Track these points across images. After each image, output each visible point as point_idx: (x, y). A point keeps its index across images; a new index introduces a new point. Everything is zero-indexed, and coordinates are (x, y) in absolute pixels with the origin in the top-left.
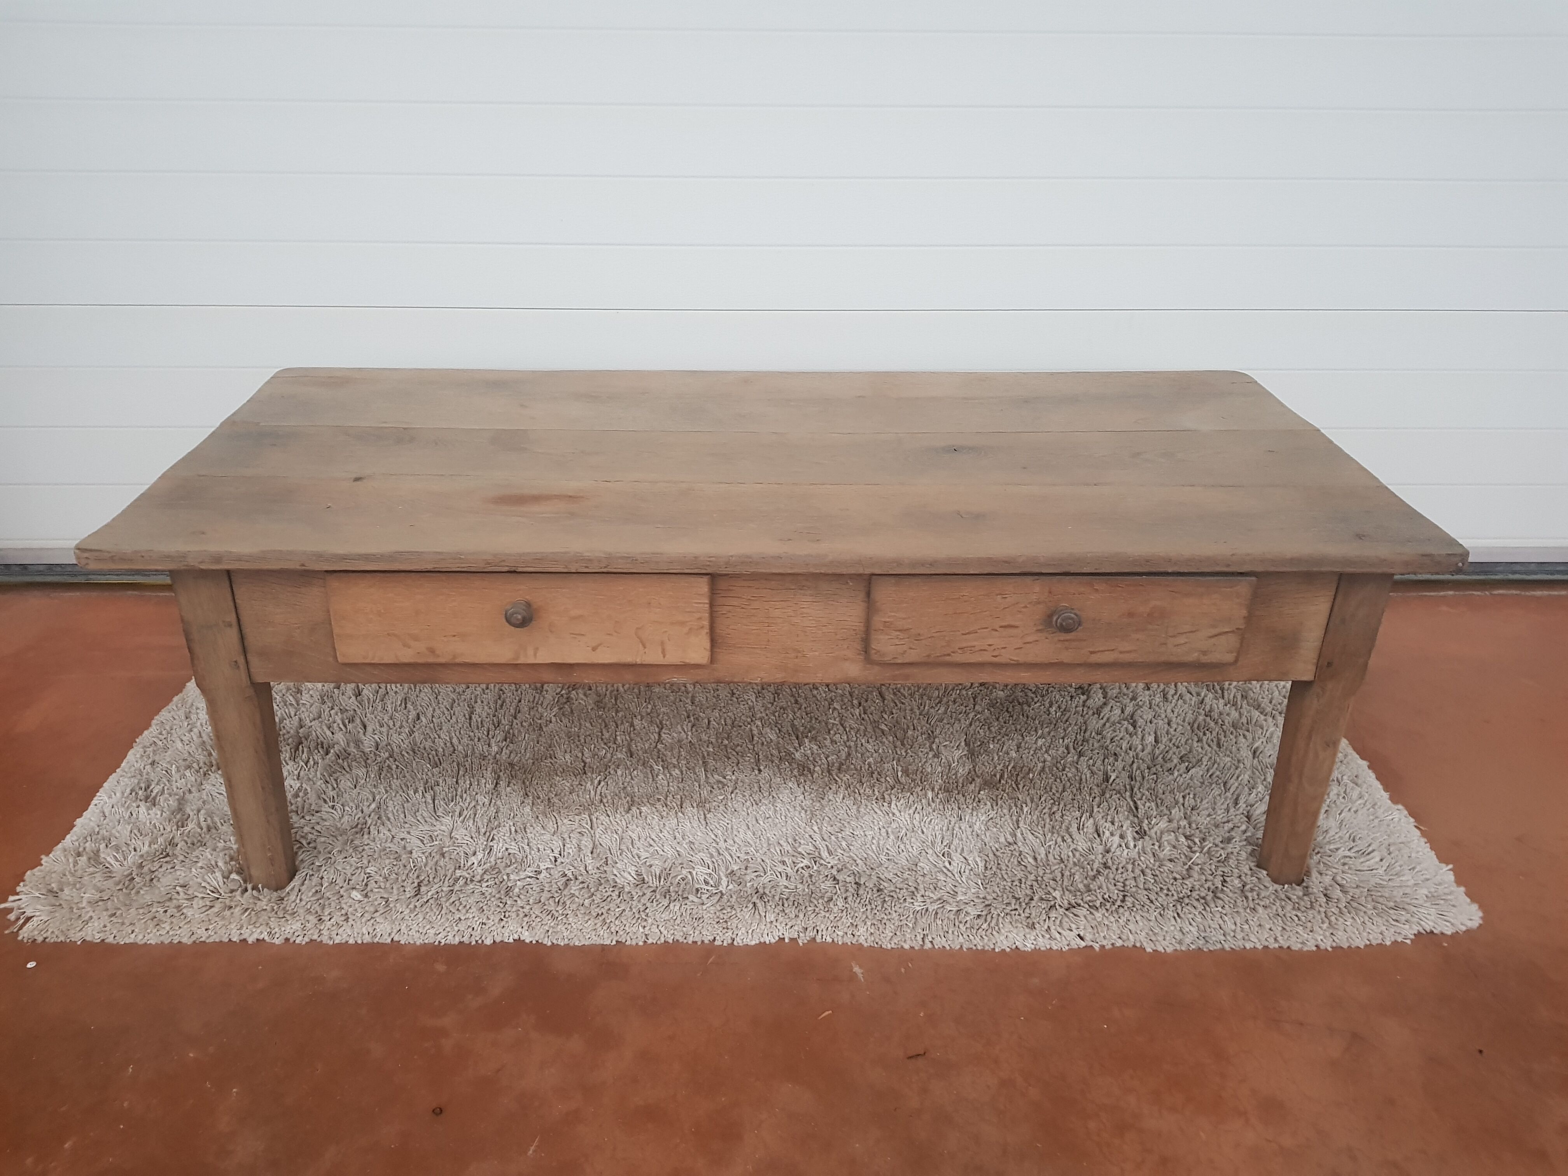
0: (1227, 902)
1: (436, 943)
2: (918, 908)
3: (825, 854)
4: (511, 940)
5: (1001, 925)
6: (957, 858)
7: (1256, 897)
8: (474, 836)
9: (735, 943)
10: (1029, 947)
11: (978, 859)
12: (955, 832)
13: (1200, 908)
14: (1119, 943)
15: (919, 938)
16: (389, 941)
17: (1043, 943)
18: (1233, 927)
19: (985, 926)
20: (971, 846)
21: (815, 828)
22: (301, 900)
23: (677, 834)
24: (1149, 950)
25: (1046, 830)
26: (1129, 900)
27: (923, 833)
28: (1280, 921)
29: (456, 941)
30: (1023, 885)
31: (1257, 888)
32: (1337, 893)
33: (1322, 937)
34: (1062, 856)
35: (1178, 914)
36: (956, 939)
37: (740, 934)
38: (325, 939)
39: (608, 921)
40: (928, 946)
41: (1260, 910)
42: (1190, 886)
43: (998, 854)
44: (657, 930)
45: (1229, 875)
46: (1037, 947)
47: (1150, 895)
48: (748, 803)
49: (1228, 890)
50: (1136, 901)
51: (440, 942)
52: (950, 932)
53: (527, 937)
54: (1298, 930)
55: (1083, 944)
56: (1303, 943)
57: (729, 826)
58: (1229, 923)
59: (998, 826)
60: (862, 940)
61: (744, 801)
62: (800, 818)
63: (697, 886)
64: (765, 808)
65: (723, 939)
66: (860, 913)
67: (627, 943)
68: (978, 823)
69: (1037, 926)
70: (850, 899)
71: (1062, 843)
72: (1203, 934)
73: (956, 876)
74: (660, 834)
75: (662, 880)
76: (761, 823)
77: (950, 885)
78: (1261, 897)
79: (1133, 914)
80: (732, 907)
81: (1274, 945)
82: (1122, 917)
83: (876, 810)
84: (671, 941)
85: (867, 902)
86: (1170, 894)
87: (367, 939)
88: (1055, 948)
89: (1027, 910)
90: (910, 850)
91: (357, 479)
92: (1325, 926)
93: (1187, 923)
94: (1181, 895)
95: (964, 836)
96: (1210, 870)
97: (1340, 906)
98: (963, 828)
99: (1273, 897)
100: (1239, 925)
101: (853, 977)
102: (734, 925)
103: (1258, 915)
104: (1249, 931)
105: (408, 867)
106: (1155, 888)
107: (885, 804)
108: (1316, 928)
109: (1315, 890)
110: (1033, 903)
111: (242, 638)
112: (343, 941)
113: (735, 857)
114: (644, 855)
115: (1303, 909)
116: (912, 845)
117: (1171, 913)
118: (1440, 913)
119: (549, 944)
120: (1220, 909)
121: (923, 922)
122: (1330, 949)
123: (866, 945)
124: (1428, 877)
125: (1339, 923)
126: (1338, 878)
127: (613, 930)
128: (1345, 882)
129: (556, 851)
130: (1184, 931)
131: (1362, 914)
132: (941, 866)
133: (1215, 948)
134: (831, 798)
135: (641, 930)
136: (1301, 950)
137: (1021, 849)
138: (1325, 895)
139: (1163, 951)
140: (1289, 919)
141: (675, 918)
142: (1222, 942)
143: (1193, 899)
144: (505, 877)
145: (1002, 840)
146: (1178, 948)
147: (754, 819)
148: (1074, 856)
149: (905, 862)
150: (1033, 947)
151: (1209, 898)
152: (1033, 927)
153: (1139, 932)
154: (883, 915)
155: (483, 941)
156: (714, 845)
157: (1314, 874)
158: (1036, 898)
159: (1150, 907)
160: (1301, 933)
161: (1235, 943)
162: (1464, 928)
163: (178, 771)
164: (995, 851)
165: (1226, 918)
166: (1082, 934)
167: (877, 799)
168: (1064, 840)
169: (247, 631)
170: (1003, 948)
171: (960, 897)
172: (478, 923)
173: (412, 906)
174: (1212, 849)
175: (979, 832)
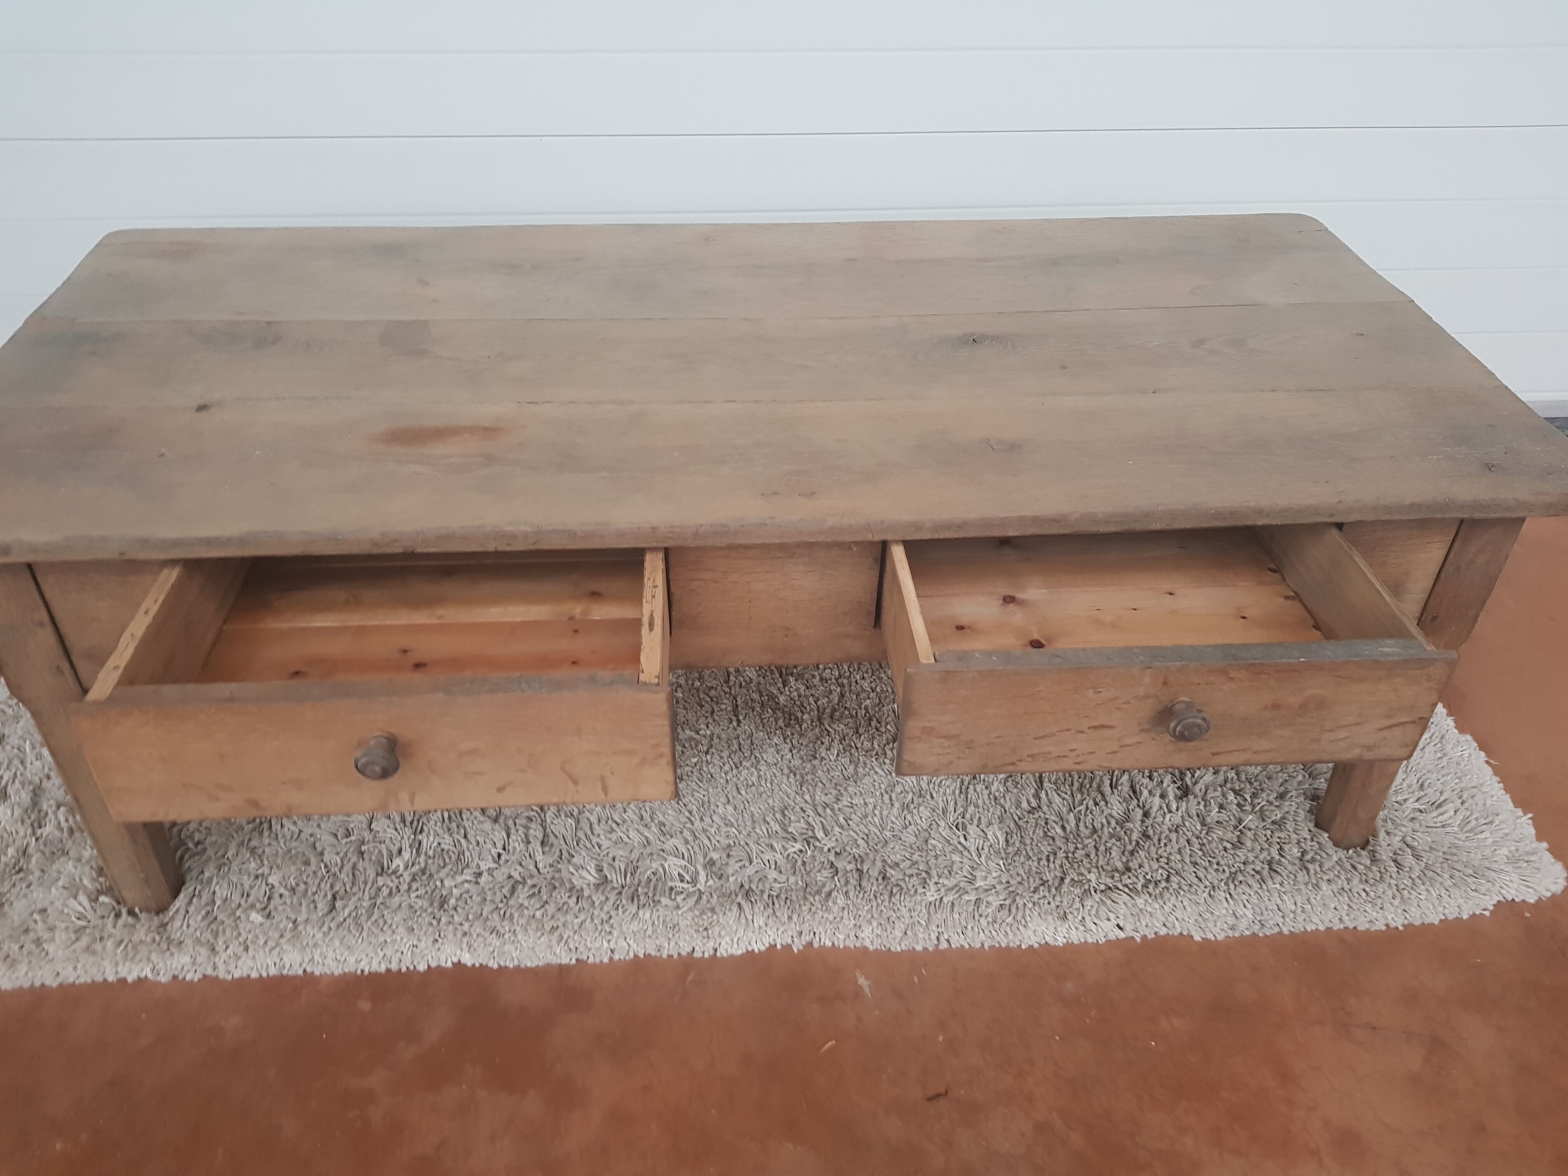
0: (1286, 877)
1: (359, 972)
2: (932, 899)
3: (820, 834)
4: (449, 964)
5: (1028, 919)
6: (972, 830)
7: (1318, 869)
8: (398, 827)
9: (718, 954)
10: (1061, 941)
11: (999, 834)
12: (969, 796)
13: (1256, 886)
14: (1163, 931)
15: (934, 937)
16: (300, 972)
17: (1077, 937)
18: (1293, 908)
19: (1010, 920)
20: (990, 815)
21: (807, 797)
22: (188, 926)
23: (644, 813)
24: (1197, 938)
25: (1075, 788)
26: (1174, 879)
27: (932, 797)
28: (1346, 898)
29: (383, 969)
30: (1052, 865)
31: (1318, 857)
32: (1408, 860)
33: (1393, 916)
34: (1095, 825)
35: (1230, 894)
36: (976, 937)
37: (723, 943)
38: (222, 974)
39: (565, 937)
40: (944, 945)
41: (1324, 886)
42: (1243, 858)
43: (1021, 823)
44: (625, 944)
45: (1287, 841)
46: (1070, 941)
47: (1198, 872)
48: (727, 767)
49: (1287, 862)
50: (1182, 880)
51: (362, 971)
52: (969, 928)
53: (468, 960)
54: (1367, 909)
55: (1122, 935)
56: (1371, 922)
57: (706, 799)
58: (1288, 902)
59: (1019, 786)
60: (867, 943)
61: (721, 764)
62: (788, 785)
63: (670, 884)
64: (748, 774)
65: (703, 949)
66: (865, 912)
67: (589, 961)
68: (995, 784)
69: (1070, 917)
70: (851, 894)
71: (1094, 808)
72: (1259, 918)
73: (974, 854)
74: (623, 815)
75: (629, 875)
76: (743, 792)
77: (967, 866)
78: (1324, 869)
79: (1180, 898)
80: (713, 910)
81: (1337, 926)
82: (1167, 903)
83: (877, 769)
84: (642, 956)
85: (872, 897)
86: (1221, 869)
87: (273, 971)
88: (1090, 940)
89: (1058, 898)
90: (919, 821)
91: (202, 408)
92: (1396, 902)
93: (1242, 905)
94: (1233, 870)
95: (980, 802)
96: (1265, 835)
97: (1413, 876)
98: (978, 790)
99: (1338, 868)
100: (1299, 904)
101: (858, 992)
102: (716, 933)
103: (1321, 893)
104: (1311, 911)
105: (319, 875)
106: (1203, 862)
107: (887, 761)
108: (1387, 905)
109: (1384, 858)
110: (1065, 888)
111: (61, 639)
112: (245, 975)
113: (714, 841)
114: (605, 844)
115: (1371, 881)
116: (921, 815)
117: (1222, 894)
118: (1524, 878)
119: (496, 966)
120: (1278, 886)
121: (938, 918)
122: (1401, 928)
123: (871, 948)
124: (1507, 831)
125: (1412, 897)
126: (1409, 839)
127: (572, 946)
128: (1416, 844)
129: (499, 845)
130: (1238, 915)
131: (1437, 885)
132: (956, 842)
133: (1272, 932)
134: (823, 755)
135: (605, 944)
136: (1368, 930)
137: (1047, 816)
138: (1395, 861)
139: (1213, 938)
140: (1356, 895)
141: (645, 927)
142: (1280, 924)
143: (1247, 874)
144: (438, 883)
145: (1025, 805)
146: (1231, 935)
147: (734, 788)
148: (1109, 823)
149: (912, 839)
150: (1065, 941)
151: (1265, 873)
152: (1064, 917)
153: (1186, 919)
154: (891, 912)
155: (415, 967)
156: (689, 825)
157: (1382, 835)
158: (1067, 881)
159: (1198, 886)
160: (1370, 911)
161: (1294, 924)
162: (1549, 894)
163: (33, 748)
164: (1017, 819)
165: (1285, 898)
166: (1121, 925)
167: (877, 754)
168: (1096, 804)
169: (65, 629)
170: (1031, 943)
171: (979, 883)
172: (407, 946)
173: (325, 929)
174: (1266, 808)
175: (997, 794)
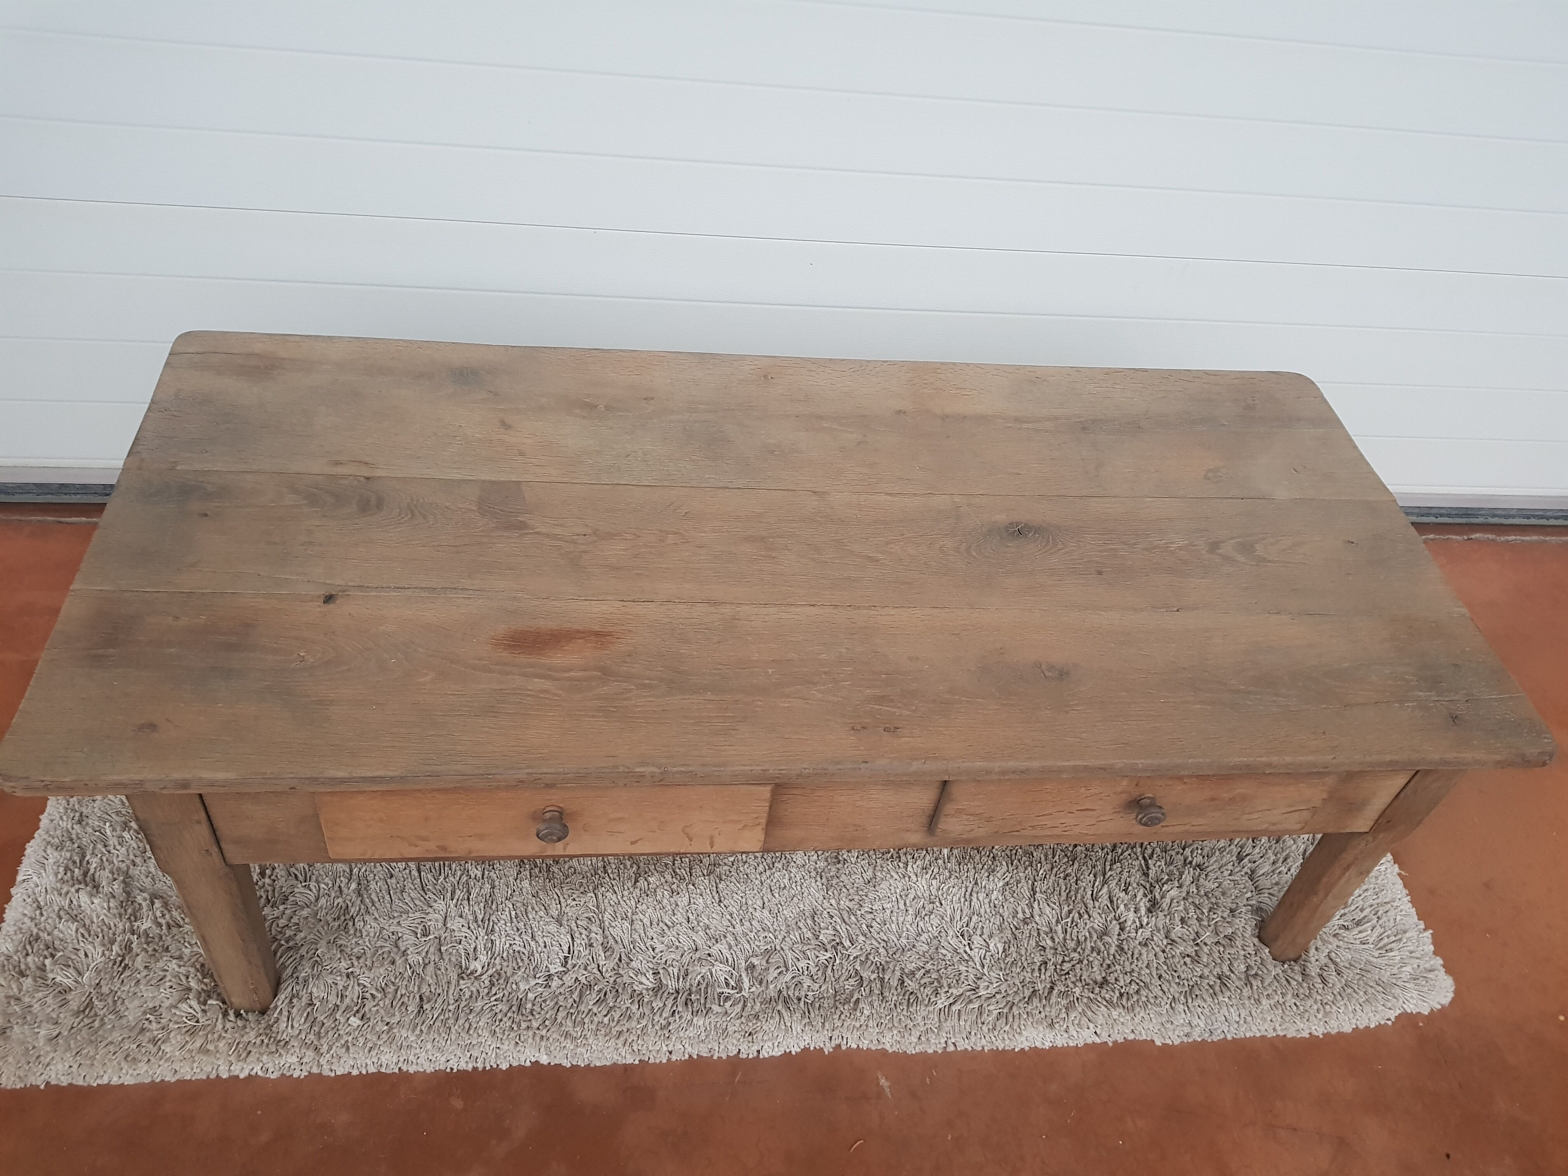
0: (1233, 992)
1: (448, 1070)
2: (941, 1006)
3: (847, 943)
4: (528, 1064)
5: (1023, 1028)
6: (977, 940)
7: (1260, 986)
8: (472, 927)
9: (761, 1057)
10: (1047, 1045)
11: (999, 945)
12: (973, 904)
13: (1209, 1000)
14: (1131, 1037)
15: (943, 1041)
16: (397, 1071)
17: (1060, 1042)
18: (1238, 1019)
19: (1007, 1028)
20: (991, 924)
21: (833, 902)
22: (292, 1027)
23: (690, 915)
24: (1158, 1043)
25: (1062, 899)
26: (1144, 993)
27: (941, 904)
28: (1281, 1011)
29: (470, 1067)
30: (1043, 976)
31: (1260, 973)
32: (1333, 978)
33: (1316, 1027)
34: (1080, 938)
35: (1187, 1006)
36: (978, 1041)
37: (765, 1047)
38: (326, 1072)
39: (630, 1041)
40: (951, 1048)
41: (1264, 1001)
42: (1200, 973)
43: (1016, 932)
44: (681, 1046)
45: (1236, 957)
46: (1055, 1045)
47: (1163, 986)
48: (761, 868)
49: (1235, 977)
50: (1150, 994)
51: (452, 1069)
52: (973, 1033)
53: (544, 1060)
54: (1296, 1021)
55: (1098, 1041)
56: (1298, 1030)
57: (744, 900)
58: (1233, 1014)
59: (1015, 895)
60: (887, 1047)
61: (756, 864)
62: (816, 888)
63: (719, 990)
64: (780, 877)
65: (748, 1051)
66: (887, 1021)
67: (650, 1062)
68: (995, 893)
69: (1057, 1026)
70: (876, 1004)
71: (1079, 921)
72: (1209, 1028)
73: (978, 964)
74: (673, 917)
75: (681, 979)
76: (777, 895)
77: (972, 976)
78: (1265, 985)
79: (1148, 1012)
80: (757, 1017)
81: (1271, 1034)
82: (1137, 1015)
83: (893, 874)
84: (695, 1057)
85: (892, 1006)
86: (1181, 983)
87: (372, 1069)
88: (1071, 1044)
89: (1048, 1009)
90: (930, 929)
92: (1320, 1016)
93: (1197, 1017)
94: (1191, 983)
95: (982, 911)
96: (1219, 951)
97: (1335, 992)
98: (981, 898)
99: (1276, 984)
100: (1243, 1016)
101: (880, 1092)
102: (760, 1038)
103: (1261, 1007)
104: (1251, 1022)
105: (406, 975)
106: (1167, 976)
107: (901, 865)
108: (1313, 1018)
109: (1313, 974)
110: (1053, 1000)
111: (214, 831)
112: (346, 1072)
113: (753, 946)
114: (659, 947)
115: (1302, 996)
116: (932, 922)
117: (1182, 1006)
118: (1422, 994)
119: (569, 1065)
120: (1226, 1000)
121: (947, 1026)
122: (1321, 1036)
123: (890, 1051)
124: (1411, 948)
125: (1333, 1011)
126: (1333, 955)
127: (635, 1048)
128: (1339, 960)
129: (566, 949)
130: (1193, 1025)
131: (1354, 1001)
132: (962, 952)
133: (1219, 1038)
134: (845, 856)
135: (665, 1048)
136: (1294, 1038)
137: (1039, 927)
138: (1321, 976)
139: (1171, 1043)
140: (1289, 1008)
141: (699, 1033)
142: (1226, 1032)
143: (1202, 988)
144: (514, 986)
145: (1020, 915)
146: (1185, 1041)
147: (769, 890)
148: (1091, 937)
149: (925, 948)
150: (1051, 1045)
151: (1217, 988)
152: (1051, 1025)
153: (1151, 1028)
154: (909, 1021)
155: (498, 1065)
156: (730, 929)
157: (1312, 951)
158: (1055, 992)
159: (1162, 998)
160: (1298, 1023)
161: (1237, 1032)
162: (1439, 1007)
164: (1014, 929)
165: (1232, 1010)
166: (1098, 1033)
167: (892, 857)
168: (1081, 916)
170: (1023, 1047)
171: (982, 992)
172: (491, 1048)
173: (417, 1032)
174: (1220, 923)
175: (996, 902)
